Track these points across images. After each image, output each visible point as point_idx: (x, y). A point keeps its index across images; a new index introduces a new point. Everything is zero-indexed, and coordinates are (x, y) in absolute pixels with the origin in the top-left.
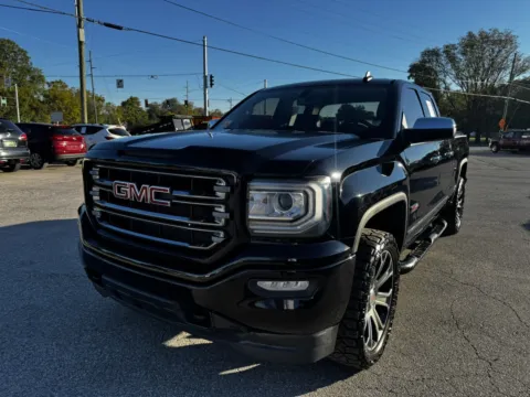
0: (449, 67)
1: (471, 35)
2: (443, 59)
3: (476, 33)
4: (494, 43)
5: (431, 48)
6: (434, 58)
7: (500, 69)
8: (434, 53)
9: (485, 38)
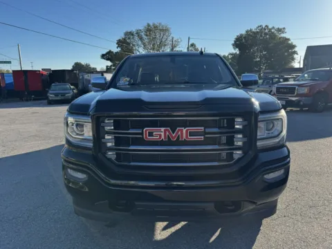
0: (140, 43)
1: (149, 25)
2: (136, 38)
3: (151, 24)
4: (160, 30)
5: (129, 31)
6: (132, 37)
7: (165, 45)
8: (131, 33)
9: (156, 27)
